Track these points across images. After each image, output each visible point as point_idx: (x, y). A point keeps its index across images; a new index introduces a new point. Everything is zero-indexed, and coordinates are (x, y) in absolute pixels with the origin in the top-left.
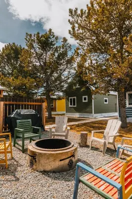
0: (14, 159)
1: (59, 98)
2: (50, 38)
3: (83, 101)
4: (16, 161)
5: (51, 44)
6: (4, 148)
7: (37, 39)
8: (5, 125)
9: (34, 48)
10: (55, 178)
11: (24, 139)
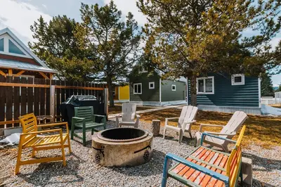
0: (74, 155)
1: (122, 85)
2: (111, 11)
3: (150, 88)
4: (76, 156)
5: (113, 19)
6: (60, 141)
7: (96, 12)
8: (58, 114)
9: (91, 22)
10: (130, 174)
11: (84, 130)
